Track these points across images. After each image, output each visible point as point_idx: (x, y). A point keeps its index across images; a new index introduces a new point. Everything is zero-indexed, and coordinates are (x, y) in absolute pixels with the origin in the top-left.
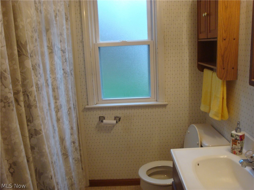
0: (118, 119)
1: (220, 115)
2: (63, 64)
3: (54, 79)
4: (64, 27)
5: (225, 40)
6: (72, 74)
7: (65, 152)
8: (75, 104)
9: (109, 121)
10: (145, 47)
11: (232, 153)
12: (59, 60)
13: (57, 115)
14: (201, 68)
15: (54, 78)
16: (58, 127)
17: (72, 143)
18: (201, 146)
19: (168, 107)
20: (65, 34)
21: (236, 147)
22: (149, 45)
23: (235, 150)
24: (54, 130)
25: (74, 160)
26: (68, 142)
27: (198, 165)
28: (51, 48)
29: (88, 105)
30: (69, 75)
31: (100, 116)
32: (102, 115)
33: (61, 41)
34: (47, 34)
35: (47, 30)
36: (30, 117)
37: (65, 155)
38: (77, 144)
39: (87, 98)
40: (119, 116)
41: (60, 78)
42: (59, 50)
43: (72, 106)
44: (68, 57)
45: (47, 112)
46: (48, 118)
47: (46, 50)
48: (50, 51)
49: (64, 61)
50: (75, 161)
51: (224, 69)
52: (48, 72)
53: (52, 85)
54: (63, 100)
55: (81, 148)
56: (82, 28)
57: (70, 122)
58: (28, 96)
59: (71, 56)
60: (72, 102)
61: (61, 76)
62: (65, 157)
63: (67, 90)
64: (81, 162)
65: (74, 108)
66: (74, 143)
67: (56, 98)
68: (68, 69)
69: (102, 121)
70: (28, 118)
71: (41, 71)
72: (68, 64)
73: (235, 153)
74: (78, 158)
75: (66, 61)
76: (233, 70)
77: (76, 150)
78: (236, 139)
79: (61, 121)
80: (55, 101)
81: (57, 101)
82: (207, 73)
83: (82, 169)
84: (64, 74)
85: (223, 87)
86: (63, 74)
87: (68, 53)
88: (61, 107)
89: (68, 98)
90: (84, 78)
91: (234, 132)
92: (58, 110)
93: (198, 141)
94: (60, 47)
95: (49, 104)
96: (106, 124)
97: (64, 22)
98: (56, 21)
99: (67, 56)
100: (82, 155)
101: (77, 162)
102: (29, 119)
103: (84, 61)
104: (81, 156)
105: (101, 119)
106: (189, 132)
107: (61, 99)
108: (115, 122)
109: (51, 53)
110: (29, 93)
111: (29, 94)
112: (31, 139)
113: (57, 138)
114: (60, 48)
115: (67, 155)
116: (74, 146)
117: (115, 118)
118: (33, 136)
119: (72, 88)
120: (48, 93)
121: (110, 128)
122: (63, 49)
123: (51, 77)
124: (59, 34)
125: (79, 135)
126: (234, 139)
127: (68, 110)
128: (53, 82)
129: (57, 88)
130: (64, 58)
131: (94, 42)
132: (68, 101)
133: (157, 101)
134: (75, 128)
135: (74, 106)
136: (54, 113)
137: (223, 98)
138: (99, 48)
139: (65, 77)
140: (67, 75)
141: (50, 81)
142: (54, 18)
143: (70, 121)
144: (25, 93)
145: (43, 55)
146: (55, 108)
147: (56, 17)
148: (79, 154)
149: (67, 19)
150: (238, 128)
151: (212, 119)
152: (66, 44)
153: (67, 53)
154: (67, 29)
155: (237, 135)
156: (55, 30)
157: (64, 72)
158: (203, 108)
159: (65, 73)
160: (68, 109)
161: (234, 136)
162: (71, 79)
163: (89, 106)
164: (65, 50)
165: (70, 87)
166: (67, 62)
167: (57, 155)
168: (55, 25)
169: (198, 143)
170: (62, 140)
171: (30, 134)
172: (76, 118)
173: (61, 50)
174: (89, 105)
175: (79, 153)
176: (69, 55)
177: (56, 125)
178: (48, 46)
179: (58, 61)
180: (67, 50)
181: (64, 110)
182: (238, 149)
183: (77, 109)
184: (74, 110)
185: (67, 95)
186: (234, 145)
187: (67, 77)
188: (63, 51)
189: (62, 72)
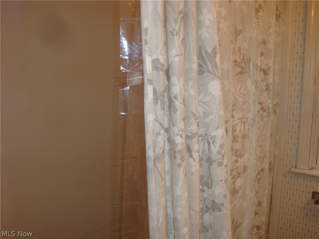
2: (261, 95)
3: (240, 120)
4: (272, 30)
6: (275, 112)
8: (272, 163)
12: (254, 87)
13: (233, 183)
20: (272, 42)
28: (241, 64)
29: (296, 167)
30: (269, 113)
33: (262, 54)
34: (236, 39)
35: (238, 33)
36: (208, 179)
38: (263, 232)
39: (297, 156)
41: (252, 118)
42: (257, 69)
43: (267, 166)
44: (273, 82)
48: (240, 70)
53: (234, 131)
54: (250, 157)
58: (209, 143)
59: (278, 81)
60: (267, 160)
61: (254, 114)
63: (262, 138)
65: (270, 170)
66: (258, 228)
67: (238, 154)
68: (269, 103)
69: (317, 203)
70: (205, 180)
72: (271, 93)
75: (267, 90)
79: (240, 193)
80: (235, 158)
81: (239, 159)
84: (261, 112)
86: (259, 111)
87: (273, 76)
88: (245, 170)
89: (261, 152)
90: (296, 121)
92: (237, 174)
94: (259, 65)
97: (273, 21)
98: (257, 18)
102: (207, 181)
103: (302, 91)
105: (316, 197)
109: (241, 73)
110: (211, 138)
111: (211, 141)
112: (206, 214)
114: (258, 67)
116: (257, 234)
118: (209, 211)
119: (271, 135)
122: (264, 67)
123: (233, 117)
124: (261, 41)
125: (270, 213)
127: (258, 174)
128: (236, 126)
129: (243, 136)
130: (265, 84)
132: (261, 158)
134: (265, 204)
135: (271, 167)
136: (230, 179)
139: (262, 117)
140: (265, 114)
141: (231, 124)
143: (258, 192)
144: (205, 138)
146: (232, 171)
147: (257, 11)
149: (280, 17)
152: (272, 60)
153: (271, 75)
154: (277, 34)
157: (261, 108)
160: (259, 171)
162: (272, 121)
163: (298, 170)
164: (268, 70)
165: (268, 134)
166: (269, 92)
168: (254, 25)
171: (205, 206)
172: (271, 187)
173: (261, 70)
174: (298, 167)
176: (274, 79)
178: (235, 61)
180: (272, 70)
183: (275, 172)
184: (270, 172)
185: (261, 147)
188: (265, 72)
189: (258, 107)
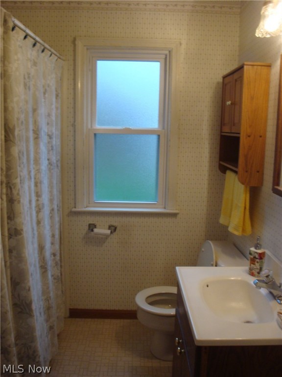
0: (113, 228)
1: (241, 230)
2: (48, 153)
4: (54, 106)
5: (249, 136)
6: (58, 166)
7: (43, 264)
8: (59, 206)
9: (102, 230)
10: (154, 138)
11: (250, 274)
13: (37, 216)
14: (223, 170)
15: (37, 170)
16: (38, 231)
17: (52, 256)
18: (216, 266)
19: (179, 216)
20: (54, 115)
21: (255, 267)
22: (159, 136)
23: (254, 271)
24: (34, 234)
25: (53, 277)
26: (48, 254)
27: (208, 286)
28: (37, 132)
29: (75, 207)
30: (54, 167)
31: (90, 223)
32: (92, 223)
33: (48, 124)
34: (33, 114)
35: (35, 110)
37: (44, 268)
38: (58, 258)
39: (75, 199)
40: (114, 224)
41: (44, 170)
42: (46, 135)
43: (56, 206)
44: (56, 144)
45: (27, 211)
46: (28, 218)
47: (31, 135)
48: (36, 136)
49: (50, 148)
50: (55, 279)
51: (247, 171)
52: (32, 162)
53: (35, 178)
54: (45, 198)
55: (63, 264)
56: (74, 108)
57: (52, 227)
59: (59, 143)
60: (55, 202)
61: (45, 167)
62: (44, 270)
63: (51, 186)
64: (62, 283)
65: (58, 210)
66: (54, 255)
67: (38, 195)
68: (54, 159)
69: (92, 230)
71: (25, 161)
72: (55, 152)
73: (252, 274)
74: (58, 276)
75: (52, 149)
76: (258, 173)
77: (56, 265)
78: (255, 257)
79: (42, 224)
80: (37, 198)
81: (39, 199)
82: (230, 175)
83: (62, 291)
84: (49, 166)
85: (246, 194)
86: (48, 165)
87: (56, 139)
88: (43, 207)
89: (51, 196)
90: (72, 173)
91: (253, 249)
92: (39, 210)
93: (213, 261)
94: (47, 132)
95: (30, 201)
96: (96, 234)
97: (54, 99)
98: (44, 99)
99: (54, 143)
100: (63, 274)
101: (56, 281)
102: (10, 215)
103: (75, 150)
104: (61, 274)
105: (92, 227)
106: (203, 249)
107: (43, 196)
108: (109, 232)
109: (37, 138)
110: (12, 185)
111: (12, 187)
112: (11, 240)
113: (36, 246)
115: (46, 268)
116: (54, 260)
117: (110, 227)
118: (12, 237)
119: (57, 184)
120: (29, 188)
121: (102, 239)
122: (50, 133)
123: (34, 169)
124: (47, 114)
126: (252, 257)
127: (50, 212)
128: (36, 175)
129: (40, 183)
130: (51, 146)
131: (89, 126)
132: (51, 201)
133: (165, 208)
134: (57, 236)
135: (58, 208)
136: (34, 213)
137: (245, 208)
138: (95, 135)
139: (50, 170)
140: (52, 167)
141: (33, 174)
142: (42, 94)
144: (8, 185)
145: (27, 141)
146: (36, 207)
147: (45, 94)
148: (59, 271)
149: (57, 96)
150: (258, 244)
151: (232, 233)
152: (54, 128)
153: (54, 139)
154: (57, 108)
155: (256, 253)
156: (42, 111)
158: (222, 221)
159: (50, 164)
160: (51, 210)
161: (253, 253)
162: (56, 172)
163: (77, 210)
164: (52, 135)
165: (55, 182)
167: (35, 266)
168: (43, 104)
169: (212, 263)
170: (41, 248)
171: (9, 234)
173: (48, 135)
174: (77, 207)
175: (59, 269)
176: (56, 142)
177: (35, 228)
178: (33, 130)
179: (43, 148)
180: (54, 135)
181: (46, 211)
182: (256, 270)
183: (61, 212)
184: (58, 213)
185: (51, 192)
186: (252, 265)
187: (52, 169)
188: (50, 137)
189: (47, 162)
